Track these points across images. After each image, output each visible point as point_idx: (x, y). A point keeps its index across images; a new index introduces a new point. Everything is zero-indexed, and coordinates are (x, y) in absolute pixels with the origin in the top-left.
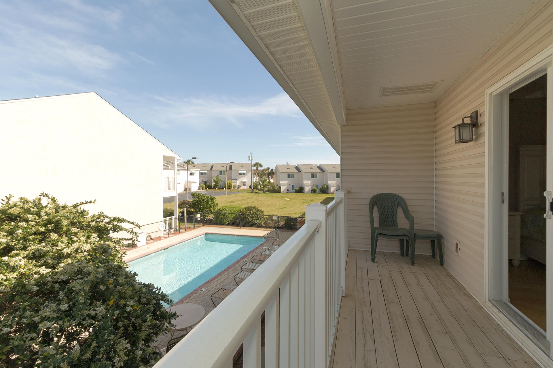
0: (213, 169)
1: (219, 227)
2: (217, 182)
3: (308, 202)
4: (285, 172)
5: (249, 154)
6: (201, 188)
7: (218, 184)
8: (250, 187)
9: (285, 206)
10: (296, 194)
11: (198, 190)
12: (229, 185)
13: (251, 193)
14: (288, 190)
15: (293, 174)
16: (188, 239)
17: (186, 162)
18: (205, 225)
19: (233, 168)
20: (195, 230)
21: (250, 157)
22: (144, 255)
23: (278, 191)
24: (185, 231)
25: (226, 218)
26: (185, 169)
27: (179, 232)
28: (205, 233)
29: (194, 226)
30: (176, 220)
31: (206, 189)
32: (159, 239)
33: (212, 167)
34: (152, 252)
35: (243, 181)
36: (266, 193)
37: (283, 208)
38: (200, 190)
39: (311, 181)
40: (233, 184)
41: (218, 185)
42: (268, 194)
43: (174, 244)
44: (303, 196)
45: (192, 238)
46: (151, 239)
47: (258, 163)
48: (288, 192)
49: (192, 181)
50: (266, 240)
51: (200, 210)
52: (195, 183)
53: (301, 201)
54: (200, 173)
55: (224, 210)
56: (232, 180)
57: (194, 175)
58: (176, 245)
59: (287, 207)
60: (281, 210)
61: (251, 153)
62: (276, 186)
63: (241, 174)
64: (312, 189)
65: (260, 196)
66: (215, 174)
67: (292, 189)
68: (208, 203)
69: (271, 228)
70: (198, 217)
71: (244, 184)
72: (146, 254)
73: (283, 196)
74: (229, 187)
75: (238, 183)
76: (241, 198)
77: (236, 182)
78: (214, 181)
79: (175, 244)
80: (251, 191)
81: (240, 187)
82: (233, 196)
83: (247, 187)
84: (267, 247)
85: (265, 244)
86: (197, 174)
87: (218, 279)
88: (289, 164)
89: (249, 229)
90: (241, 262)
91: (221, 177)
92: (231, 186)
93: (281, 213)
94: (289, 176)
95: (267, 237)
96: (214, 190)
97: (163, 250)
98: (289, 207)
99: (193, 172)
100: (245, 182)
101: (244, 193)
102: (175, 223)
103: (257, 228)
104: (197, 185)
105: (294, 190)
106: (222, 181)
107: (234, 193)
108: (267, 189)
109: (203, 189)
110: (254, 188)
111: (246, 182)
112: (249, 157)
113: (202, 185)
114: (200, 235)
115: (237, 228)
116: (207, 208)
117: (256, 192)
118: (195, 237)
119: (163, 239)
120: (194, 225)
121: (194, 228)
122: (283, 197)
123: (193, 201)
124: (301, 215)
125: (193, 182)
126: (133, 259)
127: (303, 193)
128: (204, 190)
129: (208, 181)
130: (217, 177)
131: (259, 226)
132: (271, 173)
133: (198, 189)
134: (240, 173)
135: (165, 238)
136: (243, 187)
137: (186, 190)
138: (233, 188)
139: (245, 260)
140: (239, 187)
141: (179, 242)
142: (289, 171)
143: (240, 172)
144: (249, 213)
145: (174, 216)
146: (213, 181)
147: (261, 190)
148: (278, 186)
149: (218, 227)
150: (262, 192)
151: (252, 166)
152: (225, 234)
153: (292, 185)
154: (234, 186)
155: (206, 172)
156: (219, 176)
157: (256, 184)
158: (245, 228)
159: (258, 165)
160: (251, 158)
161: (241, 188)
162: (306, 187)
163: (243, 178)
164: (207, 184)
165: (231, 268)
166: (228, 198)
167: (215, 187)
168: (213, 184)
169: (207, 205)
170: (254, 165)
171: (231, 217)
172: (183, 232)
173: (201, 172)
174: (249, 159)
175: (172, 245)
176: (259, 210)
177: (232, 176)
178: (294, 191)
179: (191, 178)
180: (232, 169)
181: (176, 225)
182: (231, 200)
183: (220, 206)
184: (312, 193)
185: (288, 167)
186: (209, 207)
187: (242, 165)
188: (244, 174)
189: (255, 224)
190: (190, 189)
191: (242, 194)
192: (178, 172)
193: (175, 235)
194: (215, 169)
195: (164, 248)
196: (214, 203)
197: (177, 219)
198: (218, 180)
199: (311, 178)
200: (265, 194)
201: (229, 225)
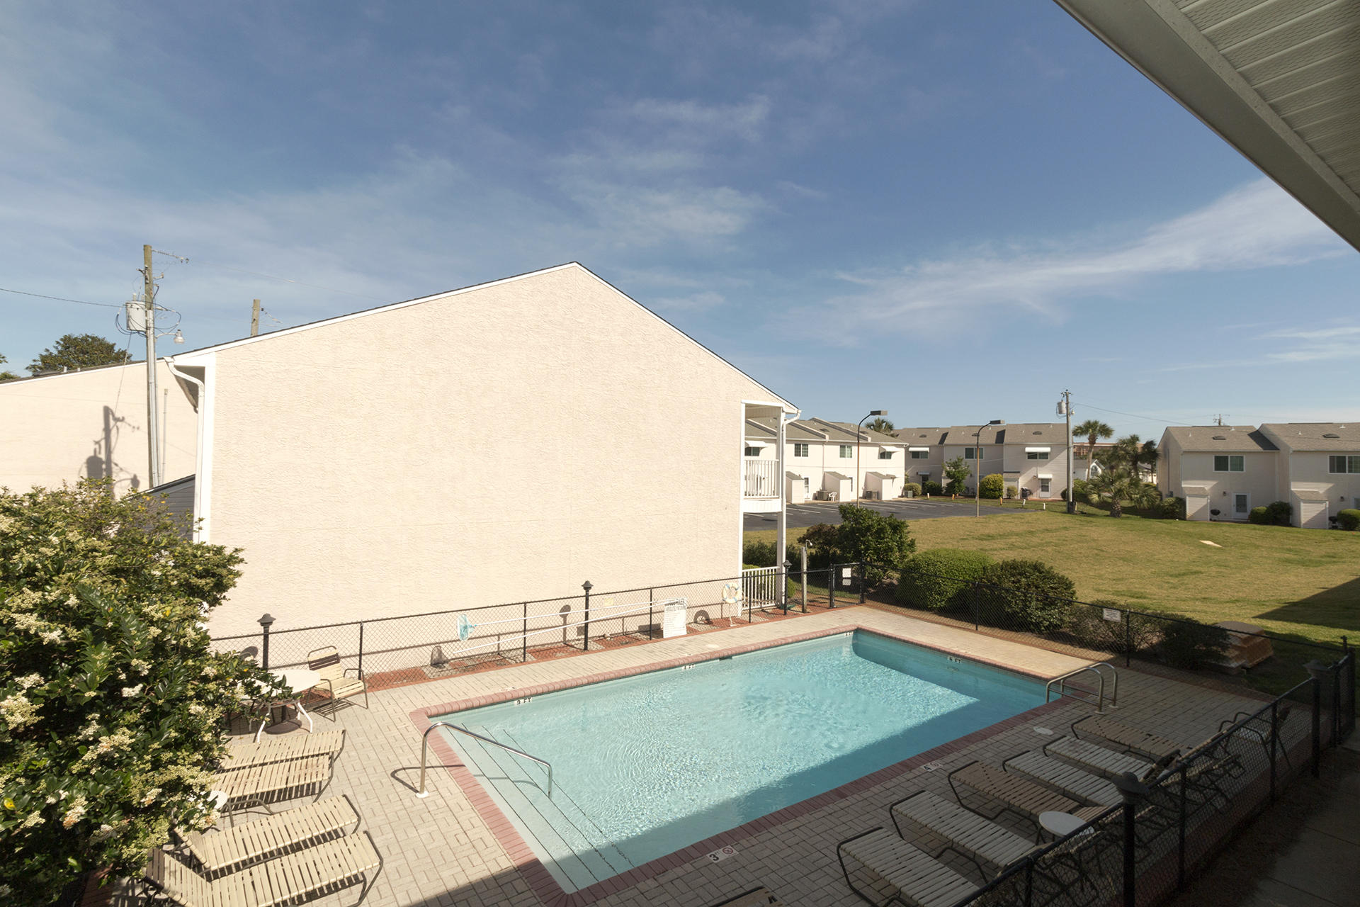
0: (946, 442)
1: (907, 616)
2: (956, 479)
3: (1310, 560)
4: (1202, 449)
5: (1059, 398)
6: (910, 493)
7: (959, 482)
8: (1064, 495)
9: (1198, 569)
10: (1255, 529)
11: (902, 496)
12: (992, 487)
13: (1065, 513)
14: (1215, 512)
15: (1242, 457)
16: (794, 639)
17: (873, 425)
18: (868, 602)
19: (1007, 439)
20: (831, 613)
21: (1064, 405)
22: (658, 667)
23: (1175, 511)
24: (804, 611)
25: (932, 590)
26: (865, 442)
27: (785, 614)
28: (854, 628)
29: (831, 600)
30: (782, 577)
31: (924, 494)
32: (724, 623)
33: (945, 436)
34: (681, 662)
35: (1041, 476)
36: (1124, 515)
37: (1184, 574)
38: (906, 496)
39: (1330, 485)
40: (1005, 485)
41: (960, 486)
42: (1129, 522)
43: (749, 649)
44: (1287, 538)
45: (810, 639)
46: (709, 622)
47: (1096, 423)
48: (1215, 517)
49: (885, 474)
50: (1055, 696)
51: (858, 556)
52: (893, 478)
53: (1277, 555)
54: (907, 452)
55: (928, 565)
56: (1002, 472)
57: (890, 458)
58: (756, 650)
59: (1201, 573)
60: (1174, 581)
61: (1067, 394)
62: (1167, 496)
63: (1032, 456)
64: (1335, 514)
65: (1095, 526)
66: (950, 456)
67: (1234, 509)
68: (883, 538)
69: (1098, 647)
70: (844, 576)
71: (1044, 485)
72: (663, 665)
73: (1191, 530)
74: (990, 492)
75: (1022, 483)
76: (1023, 528)
77: (1017, 480)
78: (949, 475)
79: (753, 648)
80: (1065, 509)
81: (1031, 493)
82: (1000, 519)
83: (1053, 494)
84: (1051, 732)
85: (1046, 717)
86: (899, 456)
87: (796, 824)
88: (1225, 422)
89: (1007, 639)
90: (916, 772)
91: (967, 464)
92: (1000, 490)
93: (1173, 590)
94: (1221, 463)
95: (1069, 686)
96: (948, 499)
97: (716, 659)
98: (1214, 574)
99: (888, 449)
100: (1048, 480)
101: (1040, 512)
102: (777, 584)
103: (1041, 641)
104: (900, 483)
105: (1245, 511)
106: (971, 475)
107: (1007, 510)
108: (1125, 503)
109: (914, 495)
110: (1075, 500)
111: (1051, 479)
112: (1060, 404)
113: (914, 484)
114: (835, 631)
115: (964, 629)
116: (877, 551)
117: (1082, 513)
118: (818, 635)
119: (734, 627)
120: (831, 596)
121: (831, 607)
122: (1189, 535)
123: (842, 528)
124: (1268, 610)
125: (887, 475)
126: (628, 673)
127: (1290, 525)
128: (917, 499)
129: (931, 474)
130: (956, 465)
131: (1055, 634)
132: (1150, 454)
133: (900, 495)
134: (1029, 453)
135: (741, 623)
136: (1038, 495)
137: (868, 495)
138: (1005, 496)
139: (933, 768)
140: (1025, 493)
141: (765, 645)
142: (1220, 447)
143: (1028, 450)
144: (1013, 582)
145: (776, 565)
146: (944, 474)
147: (1103, 505)
148: (1175, 495)
149: (902, 614)
150: (1108, 513)
151: (1071, 434)
152: (912, 643)
153: (1237, 496)
154: (1008, 490)
155: (927, 449)
156: (963, 463)
157: (1084, 486)
158: (997, 631)
159: (1094, 430)
160: (1067, 407)
161: (1034, 497)
162: (1302, 504)
163: (1039, 468)
164: (930, 482)
165: (867, 789)
166: (979, 525)
167: (951, 490)
168: (945, 482)
169: (880, 543)
170: (1079, 432)
171: (951, 590)
172: (796, 615)
173: (911, 449)
174: (1061, 412)
175: (742, 650)
176: (1053, 577)
177: (1003, 461)
178: (1246, 515)
179: (885, 467)
180: (1002, 442)
181: (782, 593)
182: (987, 531)
183: (922, 548)
184: (1335, 528)
185: (1219, 433)
186: (885, 550)
187: (1037, 432)
188: (1044, 455)
189: (1037, 625)
190: (879, 495)
191: (1030, 516)
192: (849, 449)
193: (772, 620)
194: (951, 443)
195: (717, 655)
196: (900, 538)
197: (784, 576)
198: (959, 472)
199: (1332, 470)
200: (1117, 521)
201: (943, 612)
